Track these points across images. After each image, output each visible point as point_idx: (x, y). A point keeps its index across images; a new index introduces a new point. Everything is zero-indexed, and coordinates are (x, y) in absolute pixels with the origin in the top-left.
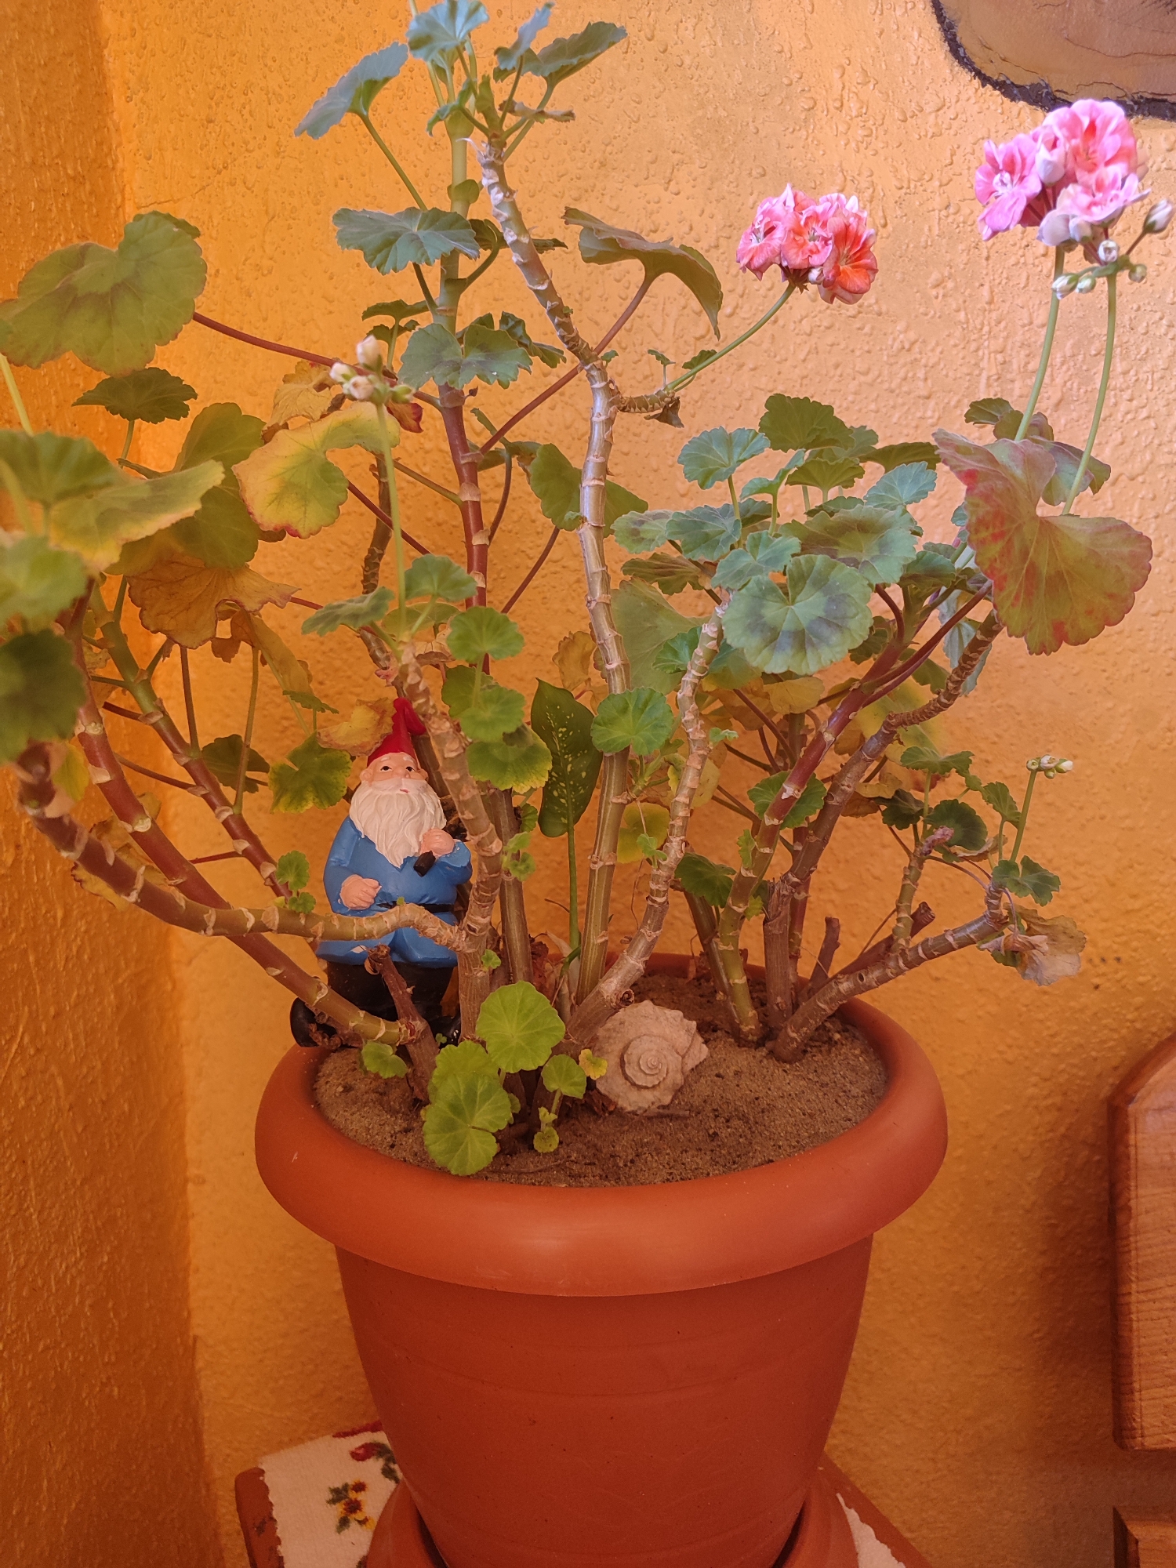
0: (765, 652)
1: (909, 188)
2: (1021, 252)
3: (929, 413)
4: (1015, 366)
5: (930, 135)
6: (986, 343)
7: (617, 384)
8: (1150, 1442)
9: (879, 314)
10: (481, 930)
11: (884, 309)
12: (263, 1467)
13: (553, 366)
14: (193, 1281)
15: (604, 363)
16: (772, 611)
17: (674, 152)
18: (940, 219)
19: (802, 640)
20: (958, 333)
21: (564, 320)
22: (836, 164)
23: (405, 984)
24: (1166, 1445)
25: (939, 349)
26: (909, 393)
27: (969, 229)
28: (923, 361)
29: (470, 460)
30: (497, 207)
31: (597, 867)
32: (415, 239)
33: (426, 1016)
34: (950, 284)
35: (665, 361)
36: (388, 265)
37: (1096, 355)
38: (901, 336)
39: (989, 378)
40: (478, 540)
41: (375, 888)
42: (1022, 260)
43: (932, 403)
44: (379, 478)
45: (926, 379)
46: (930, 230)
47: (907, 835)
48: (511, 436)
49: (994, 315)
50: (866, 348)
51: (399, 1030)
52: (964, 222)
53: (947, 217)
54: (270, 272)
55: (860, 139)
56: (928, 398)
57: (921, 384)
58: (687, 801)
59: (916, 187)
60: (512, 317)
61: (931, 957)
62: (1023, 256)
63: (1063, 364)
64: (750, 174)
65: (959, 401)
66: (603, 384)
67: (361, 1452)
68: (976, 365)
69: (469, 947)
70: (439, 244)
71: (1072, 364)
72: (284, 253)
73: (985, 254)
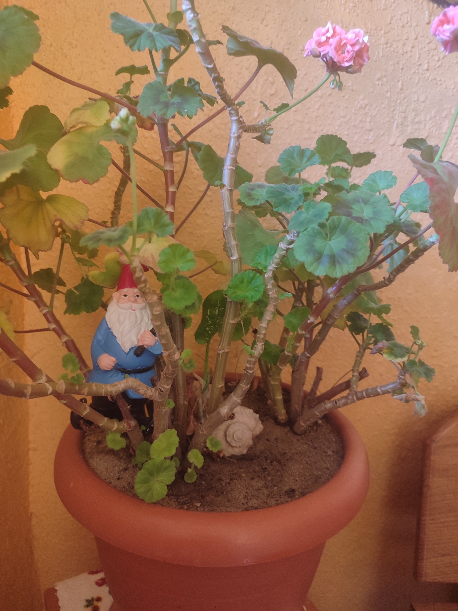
0: (315, 264)
1: (371, 33)
2: (417, 68)
3: (370, 138)
4: (409, 119)
5: (382, 9)
6: (398, 108)
7: (243, 118)
8: (429, 580)
9: (353, 90)
10: (166, 391)
11: (355, 88)
12: (57, 588)
13: (212, 105)
14: (31, 490)
15: (238, 107)
16: (319, 244)
17: (266, 6)
18: (383, 49)
19: (334, 260)
20: (386, 102)
21: (220, 84)
22: (339, 19)
23: (127, 404)
24: (435, 581)
25: (377, 109)
26: (362, 128)
27: (396, 54)
28: (370, 114)
29: (170, 150)
30: (190, 21)
31: (221, 352)
32: (150, 36)
33: (136, 418)
34: (385, 80)
35: (267, 108)
36: (135, 47)
37: (445, 117)
38: (361, 102)
39: (397, 124)
40: (171, 189)
41: (114, 362)
42: (417, 71)
43: (372, 133)
44: (124, 153)
45: (370, 122)
46: (378, 54)
47: (359, 337)
48: (189, 139)
49: (403, 95)
50: (345, 106)
51: (124, 426)
52: (394, 51)
53: (386, 48)
54: (76, 46)
55: (351, 7)
56: (370, 130)
57: (368, 124)
58: (266, 326)
59: (374, 33)
60: (193, 80)
61: (369, 396)
62: (418, 69)
63: (430, 120)
64: (300, 20)
65: (384, 133)
66: (237, 118)
67: (100, 582)
68: (393, 117)
69: (160, 399)
70: (162, 41)
71: (434, 120)
72: (83, 38)
73: (401, 67)
